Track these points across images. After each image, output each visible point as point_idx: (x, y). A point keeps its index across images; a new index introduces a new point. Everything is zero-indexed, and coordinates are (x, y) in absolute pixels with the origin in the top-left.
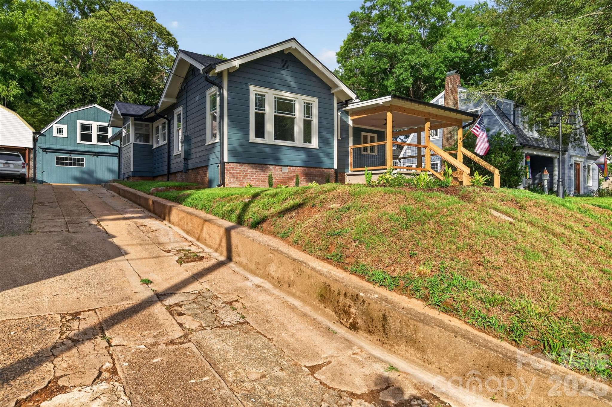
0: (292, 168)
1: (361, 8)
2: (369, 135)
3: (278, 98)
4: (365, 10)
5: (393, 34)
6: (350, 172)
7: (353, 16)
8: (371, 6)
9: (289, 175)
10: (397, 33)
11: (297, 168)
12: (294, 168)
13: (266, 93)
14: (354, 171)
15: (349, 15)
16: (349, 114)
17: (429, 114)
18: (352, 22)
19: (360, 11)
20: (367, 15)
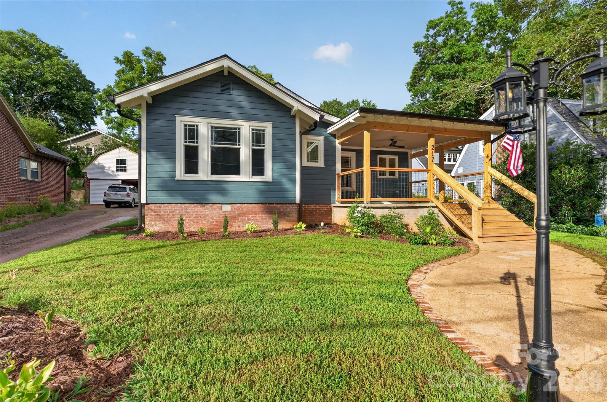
0: (236, 206)
1: (425, 37)
2: (387, 157)
3: (216, 127)
4: (428, 39)
5: (456, 55)
6: (337, 204)
7: (417, 46)
8: (434, 33)
9: (232, 213)
10: (460, 53)
11: (244, 205)
12: (239, 205)
13: (199, 122)
14: (342, 202)
15: (413, 46)
16: (336, 137)
17: (433, 129)
18: (417, 52)
19: (424, 40)
20: (432, 43)
